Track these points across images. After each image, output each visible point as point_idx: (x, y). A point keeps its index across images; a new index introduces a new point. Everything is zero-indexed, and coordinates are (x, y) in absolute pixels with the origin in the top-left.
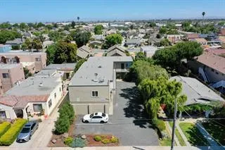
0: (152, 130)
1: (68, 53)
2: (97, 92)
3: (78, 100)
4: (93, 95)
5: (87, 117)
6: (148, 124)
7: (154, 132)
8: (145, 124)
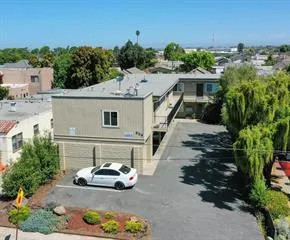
0: (249, 215)
1: (92, 68)
2: (114, 115)
3: (72, 132)
4: (107, 122)
5: (85, 173)
6: (240, 202)
7: (255, 223)
8: (232, 201)
